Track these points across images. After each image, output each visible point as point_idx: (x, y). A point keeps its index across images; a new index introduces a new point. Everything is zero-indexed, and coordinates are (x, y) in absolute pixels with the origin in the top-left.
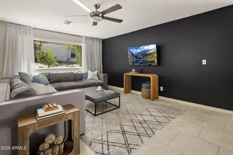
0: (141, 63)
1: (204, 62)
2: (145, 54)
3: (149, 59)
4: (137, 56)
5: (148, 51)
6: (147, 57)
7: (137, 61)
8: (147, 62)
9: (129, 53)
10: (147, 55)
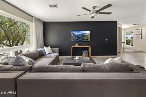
0: (80, 40)
1: (107, 40)
2: (83, 35)
3: (85, 38)
4: (78, 36)
5: (85, 34)
6: (85, 37)
7: (77, 39)
8: (84, 39)
9: (72, 34)
10: (85, 36)
